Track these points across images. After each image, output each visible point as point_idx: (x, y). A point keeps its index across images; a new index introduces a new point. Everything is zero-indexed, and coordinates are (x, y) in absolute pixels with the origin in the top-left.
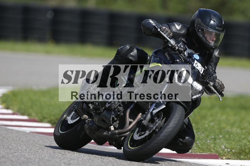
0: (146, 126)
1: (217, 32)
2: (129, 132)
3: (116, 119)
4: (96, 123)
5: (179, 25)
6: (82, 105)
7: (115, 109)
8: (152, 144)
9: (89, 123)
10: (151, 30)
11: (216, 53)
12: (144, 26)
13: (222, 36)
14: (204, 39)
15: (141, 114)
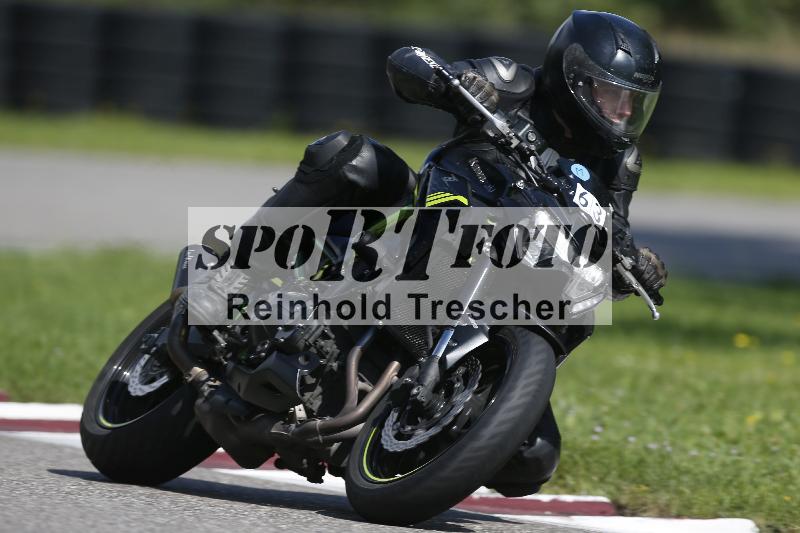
0: (424, 404)
1: (635, 88)
2: (362, 425)
3: (311, 380)
4: (241, 394)
5: (507, 67)
6: (183, 333)
7: (308, 347)
8: (455, 464)
9: (211, 393)
10: (424, 84)
11: (630, 160)
12: (396, 70)
13: (651, 102)
14: (593, 111)
15: (396, 364)
